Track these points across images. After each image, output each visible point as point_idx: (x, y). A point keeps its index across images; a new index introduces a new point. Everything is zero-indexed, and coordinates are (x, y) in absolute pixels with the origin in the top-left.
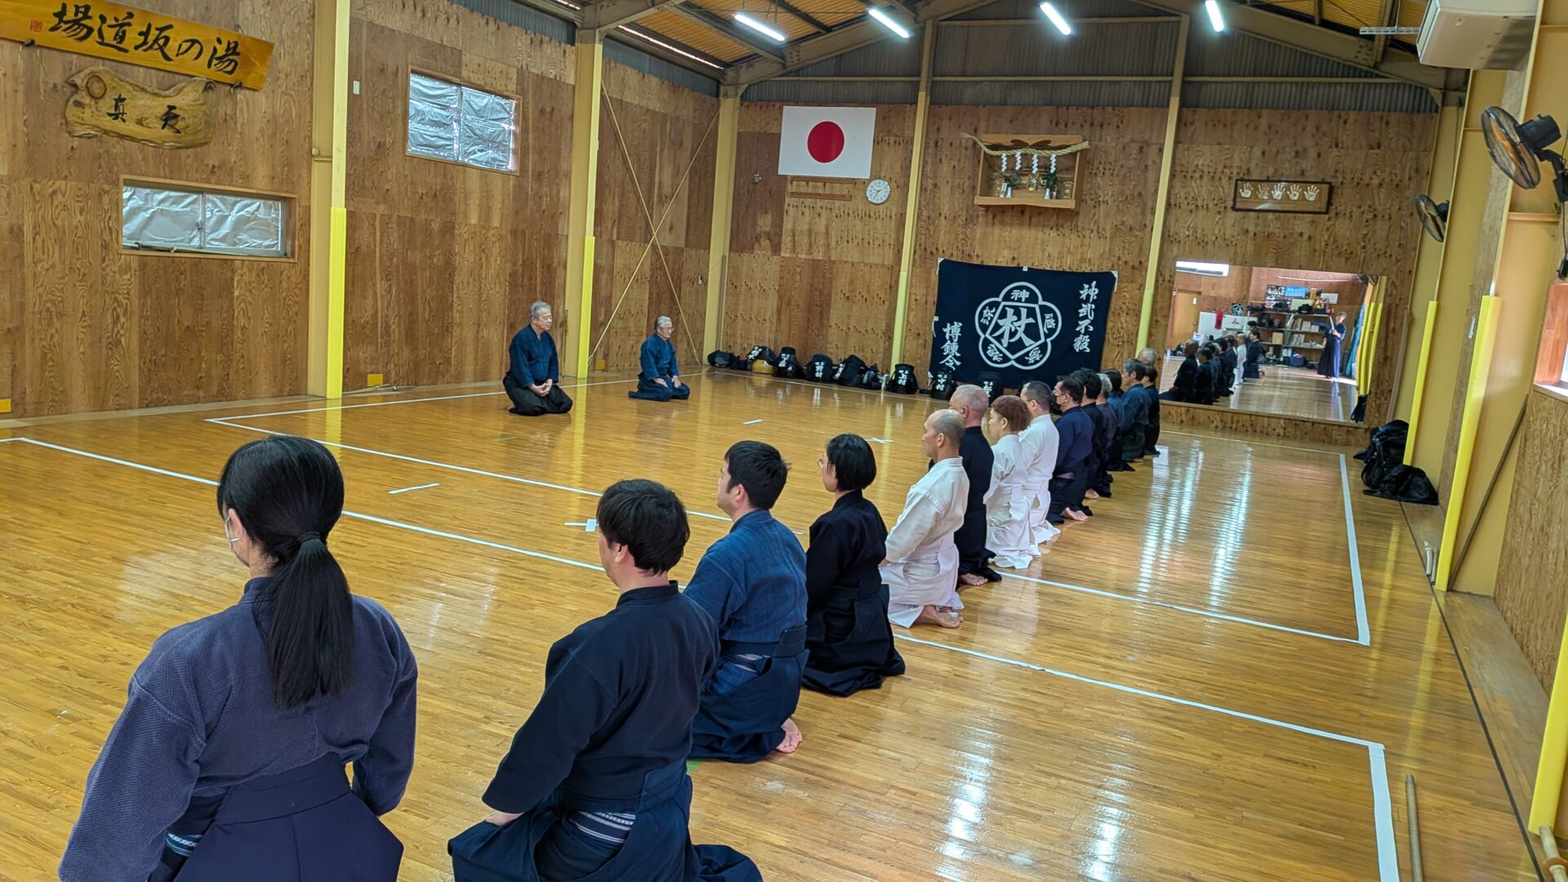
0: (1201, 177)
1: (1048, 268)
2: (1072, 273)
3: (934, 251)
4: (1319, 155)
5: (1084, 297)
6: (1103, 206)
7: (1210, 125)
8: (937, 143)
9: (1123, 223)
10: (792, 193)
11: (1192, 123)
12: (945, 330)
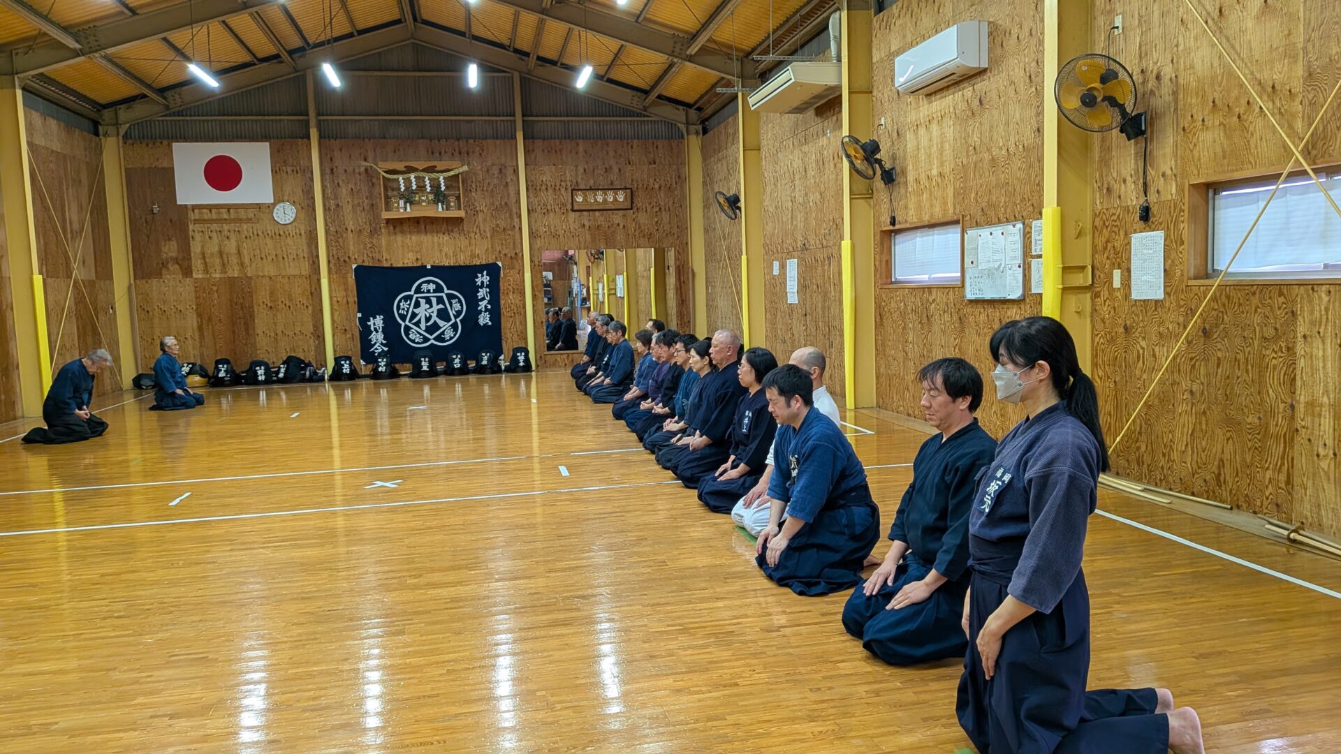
0: (547, 189)
1: (447, 264)
2: (467, 266)
3: (347, 259)
4: (620, 170)
5: (479, 283)
6: (480, 215)
7: (546, 151)
8: (332, 170)
9: (498, 225)
10: (195, 220)
11: (533, 151)
12: (369, 323)
